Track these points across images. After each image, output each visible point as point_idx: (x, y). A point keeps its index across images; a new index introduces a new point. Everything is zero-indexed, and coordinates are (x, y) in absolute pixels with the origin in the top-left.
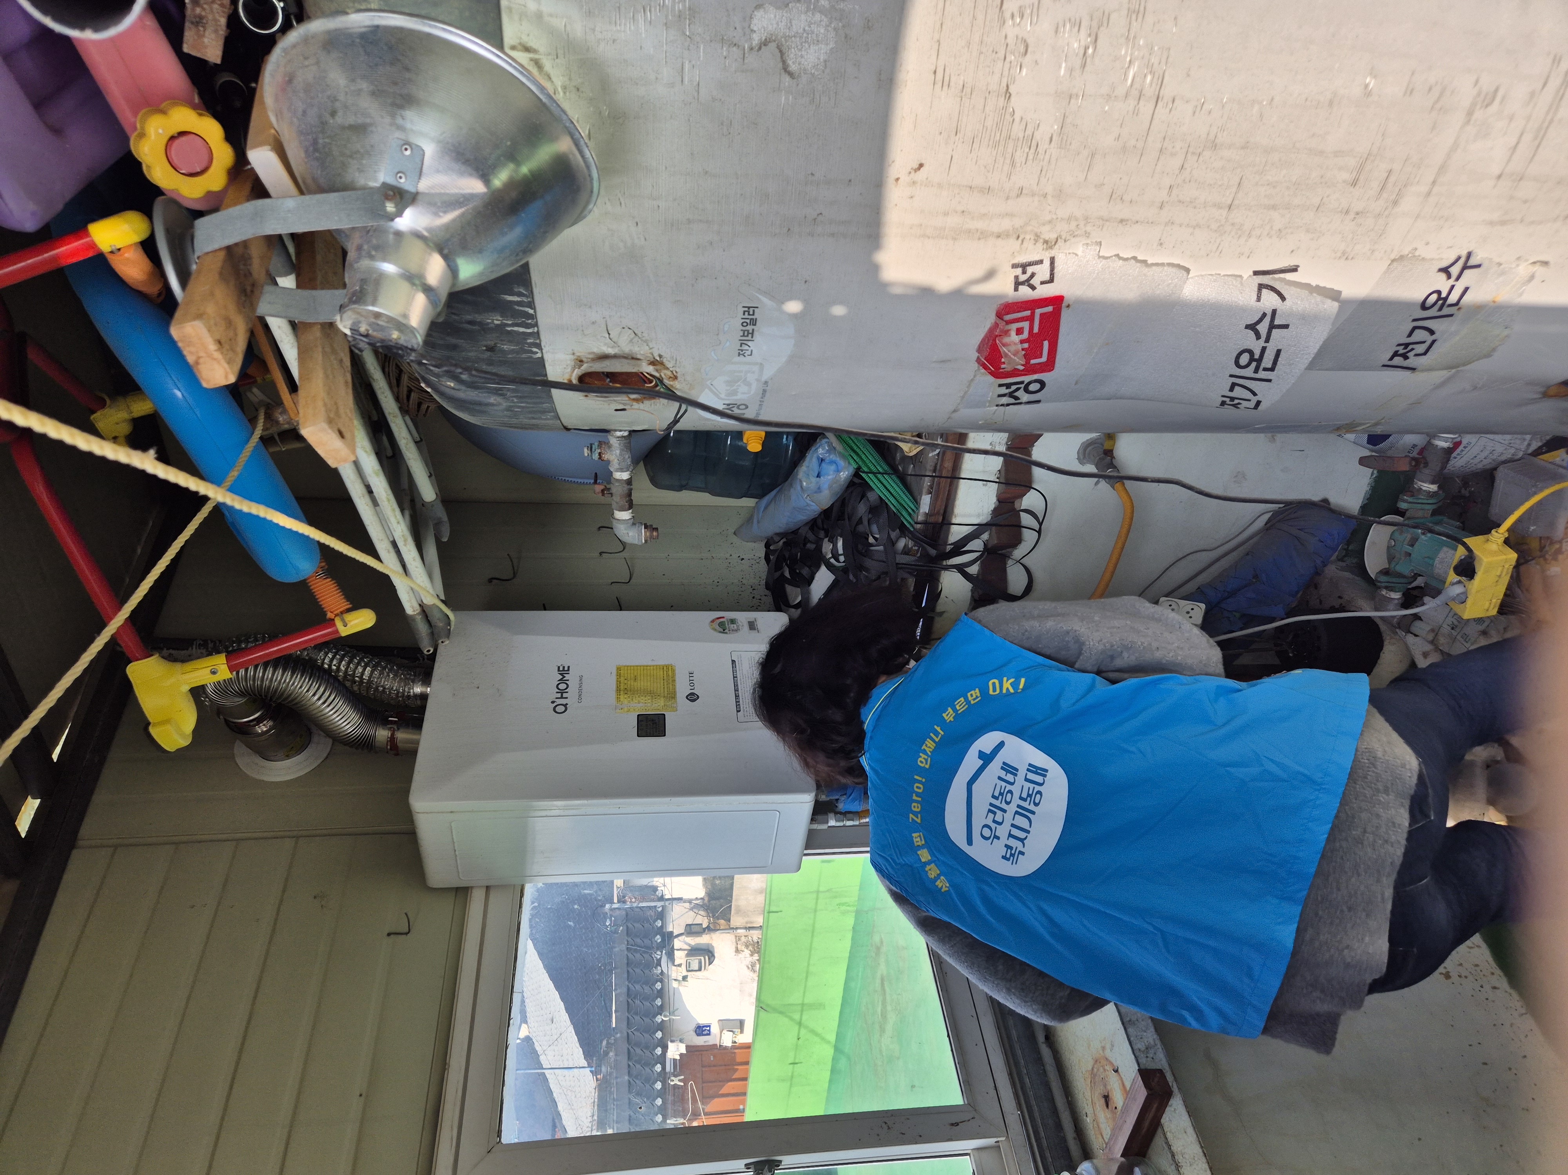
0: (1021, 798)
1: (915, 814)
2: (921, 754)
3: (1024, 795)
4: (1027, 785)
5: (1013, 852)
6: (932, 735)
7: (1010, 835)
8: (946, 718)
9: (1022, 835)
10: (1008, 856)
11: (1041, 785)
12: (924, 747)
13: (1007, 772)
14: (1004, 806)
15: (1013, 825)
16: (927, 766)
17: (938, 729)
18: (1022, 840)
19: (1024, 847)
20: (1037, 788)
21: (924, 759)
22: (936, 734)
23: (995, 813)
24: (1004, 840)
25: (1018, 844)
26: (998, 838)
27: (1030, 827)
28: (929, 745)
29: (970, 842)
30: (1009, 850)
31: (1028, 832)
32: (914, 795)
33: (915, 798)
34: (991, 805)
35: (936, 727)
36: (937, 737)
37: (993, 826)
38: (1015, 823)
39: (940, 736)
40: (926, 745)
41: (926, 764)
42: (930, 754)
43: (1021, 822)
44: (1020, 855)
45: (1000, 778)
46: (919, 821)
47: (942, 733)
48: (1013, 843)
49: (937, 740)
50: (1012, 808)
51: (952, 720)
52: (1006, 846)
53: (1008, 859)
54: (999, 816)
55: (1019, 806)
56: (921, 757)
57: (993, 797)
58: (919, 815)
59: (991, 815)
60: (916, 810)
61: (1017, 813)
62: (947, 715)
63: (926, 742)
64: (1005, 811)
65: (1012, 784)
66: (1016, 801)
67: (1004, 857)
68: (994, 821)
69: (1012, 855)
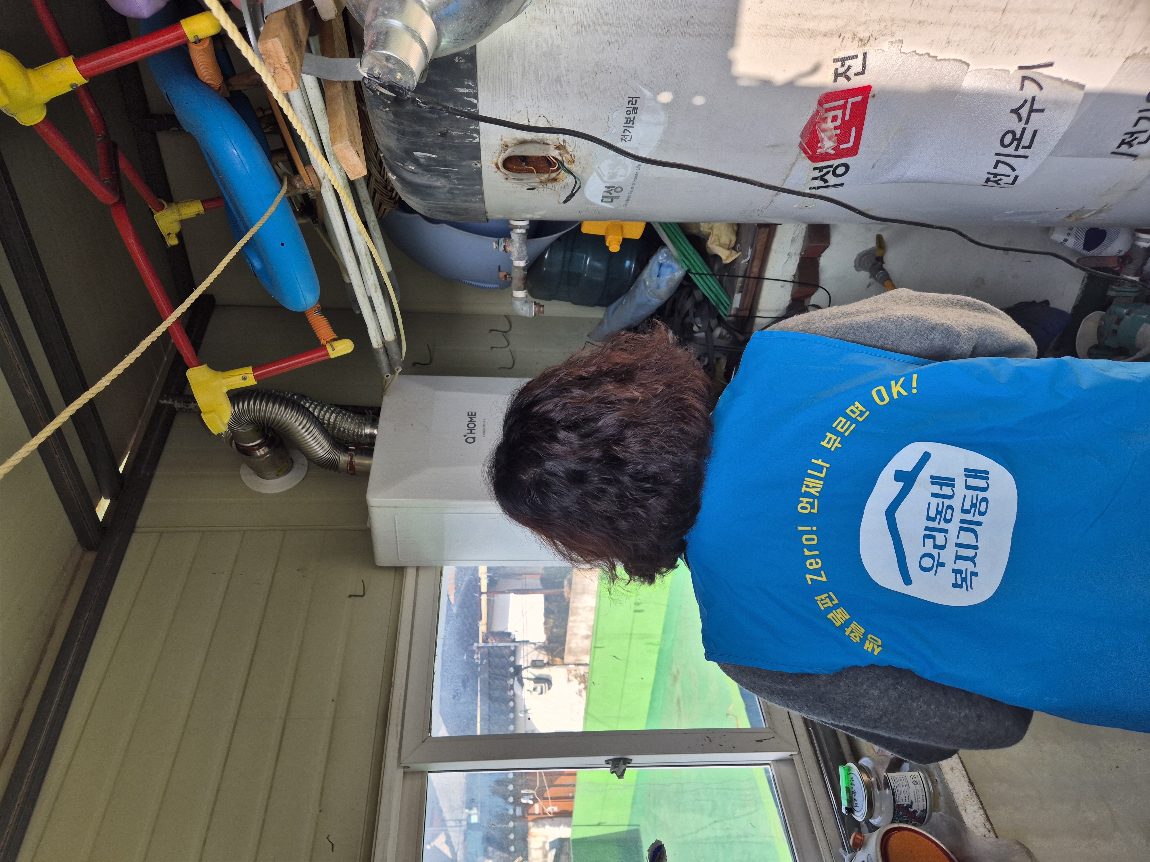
0: (964, 511)
1: (816, 572)
2: (801, 499)
3: (967, 506)
4: (970, 493)
5: (964, 576)
6: (809, 471)
7: (958, 557)
8: (829, 446)
9: (970, 553)
10: (959, 582)
11: (985, 490)
12: (804, 489)
13: (942, 485)
14: (943, 525)
15: (958, 545)
16: (815, 511)
17: (819, 462)
18: (972, 559)
19: (975, 567)
20: (981, 495)
21: (807, 502)
22: (819, 469)
23: (933, 537)
24: (950, 565)
25: (969, 565)
26: (943, 565)
27: (977, 541)
28: (811, 485)
29: (907, 580)
30: (959, 576)
31: (976, 548)
32: (805, 550)
33: (807, 553)
34: (927, 529)
35: (813, 461)
36: (822, 473)
37: (935, 552)
38: (960, 541)
39: (825, 469)
40: (808, 486)
41: (813, 507)
42: (817, 494)
43: (967, 538)
44: (973, 577)
45: (933, 495)
46: (824, 579)
47: (828, 466)
48: (962, 565)
49: (823, 475)
50: (953, 527)
51: (840, 446)
52: (955, 571)
53: (961, 586)
54: (940, 538)
55: (962, 521)
56: (802, 502)
57: (929, 519)
58: (822, 572)
59: (929, 542)
60: (815, 566)
61: (961, 529)
62: (828, 443)
63: (805, 482)
64: (946, 531)
65: (950, 497)
66: (958, 515)
67: (955, 585)
68: (936, 547)
69: (964, 580)
